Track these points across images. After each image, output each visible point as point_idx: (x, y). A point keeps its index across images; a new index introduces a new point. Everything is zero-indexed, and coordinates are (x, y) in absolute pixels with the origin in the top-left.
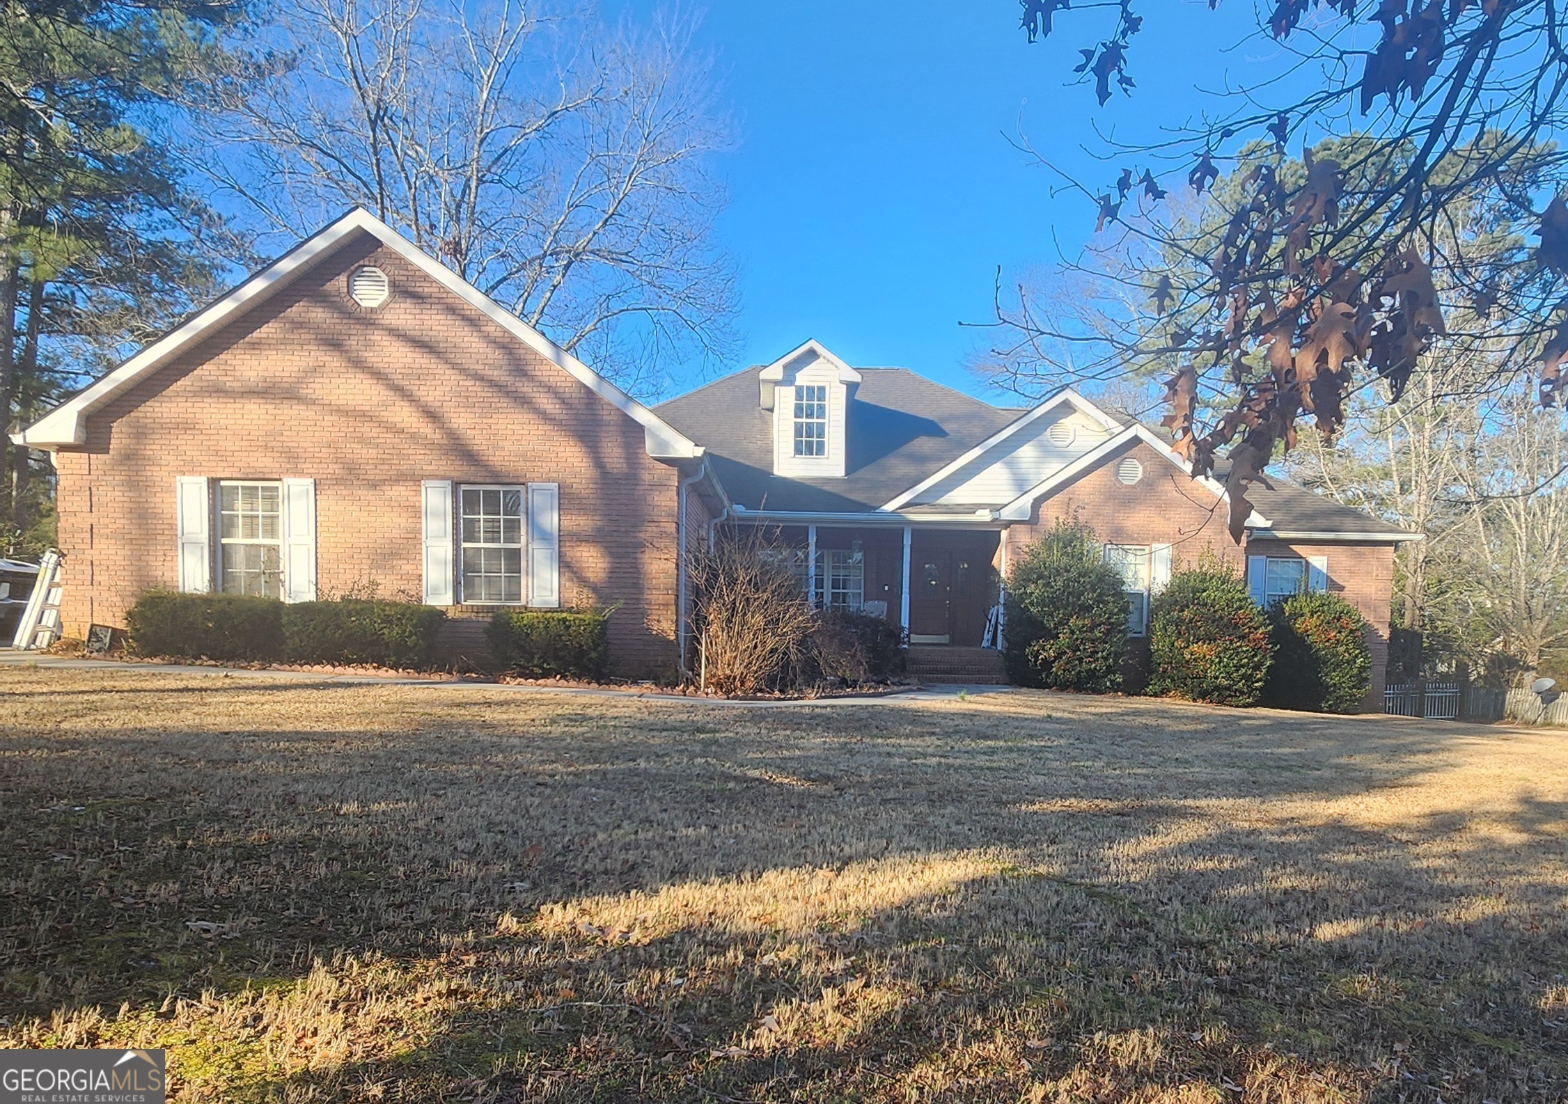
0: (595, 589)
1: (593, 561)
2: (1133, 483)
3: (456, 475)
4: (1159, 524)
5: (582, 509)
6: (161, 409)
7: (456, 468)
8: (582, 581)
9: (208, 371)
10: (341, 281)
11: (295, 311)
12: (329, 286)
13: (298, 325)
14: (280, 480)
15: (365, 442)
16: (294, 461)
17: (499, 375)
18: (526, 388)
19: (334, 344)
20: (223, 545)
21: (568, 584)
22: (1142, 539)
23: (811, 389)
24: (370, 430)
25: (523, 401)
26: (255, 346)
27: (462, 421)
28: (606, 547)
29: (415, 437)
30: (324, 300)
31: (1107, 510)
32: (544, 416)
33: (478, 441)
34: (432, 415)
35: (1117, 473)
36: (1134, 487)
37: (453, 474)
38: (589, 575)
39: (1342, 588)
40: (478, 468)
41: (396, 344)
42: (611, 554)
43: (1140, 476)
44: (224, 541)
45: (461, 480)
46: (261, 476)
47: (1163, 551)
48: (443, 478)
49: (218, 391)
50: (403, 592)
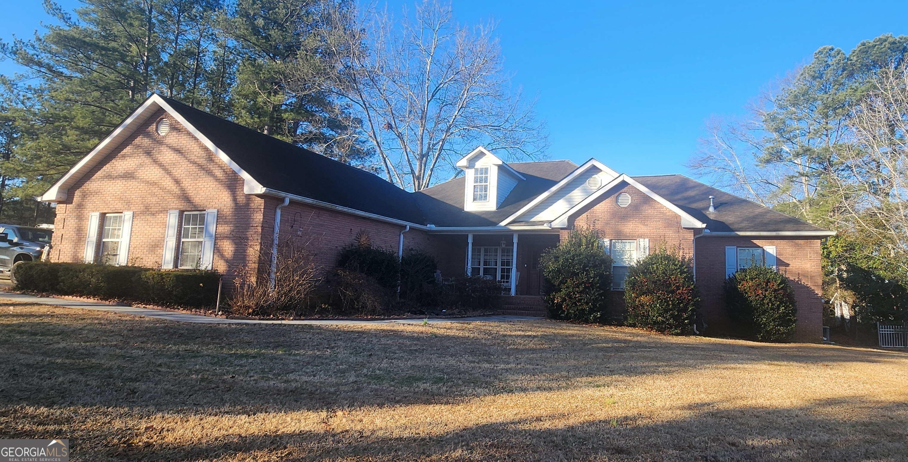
0: (227, 261)
1: (228, 248)
2: (626, 206)
3: (182, 208)
4: (642, 229)
5: (226, 223)
6: (91, 185)
7: (182, 205)
8: (222, 256)
9: (107, 168)
10: (154, 126)
11: (138, 140)
12: (150, 129)
13: (138, 147)
14: (122, 213)
15: (153, 195)
16: (128, 204)
17: (202, 161)
18: (211, 166)
19: (148, 153)
20: (104, 242)
21: (217, 258)
22: (632, 237)
23: (482, 169)
24: (156, 190)
25: (209, 173)
26: (124, 156)
27: (187, 184)
28: (233, 240)
29: (169, 192)
30: (148, 135)
31: (613, 222)
32: (216, 179)
33: (192, 192)
34: (177, 182)
35: (617, 201)
36: (626, 208)
37: (179, 207)
38: (225, 254)
39: (788, 265)
40: (189, 204)
41: (168, 150)
42: (236, 244)
43: (630, 202)
44: (104, 240)
45: (184, 209)
46: (116, 211)
47: (645, 243)
48: (176, 209)
49: (109, 177)
50: (156, 262)
